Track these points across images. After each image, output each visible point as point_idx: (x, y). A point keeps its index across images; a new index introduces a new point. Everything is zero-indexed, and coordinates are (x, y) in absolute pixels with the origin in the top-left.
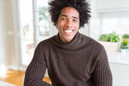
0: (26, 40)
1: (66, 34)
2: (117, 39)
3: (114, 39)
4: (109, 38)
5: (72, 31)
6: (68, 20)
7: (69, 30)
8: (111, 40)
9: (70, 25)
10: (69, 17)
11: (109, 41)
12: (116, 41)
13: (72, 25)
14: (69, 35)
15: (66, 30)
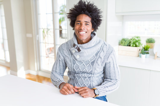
0: (46, 43)
1: (80, 35)
2: (137, 44)
3: (134, 43)
4: (130, 43)
5: (85, 33)
6: (81, 24)
7: (82, 32)
8: (132, 45)
9: (83, 28)
10: (82, 22)
11: (130, 46)
12: (136, 46)
13: (84, 28)
14: (82, 36)
15: (80, 32)
